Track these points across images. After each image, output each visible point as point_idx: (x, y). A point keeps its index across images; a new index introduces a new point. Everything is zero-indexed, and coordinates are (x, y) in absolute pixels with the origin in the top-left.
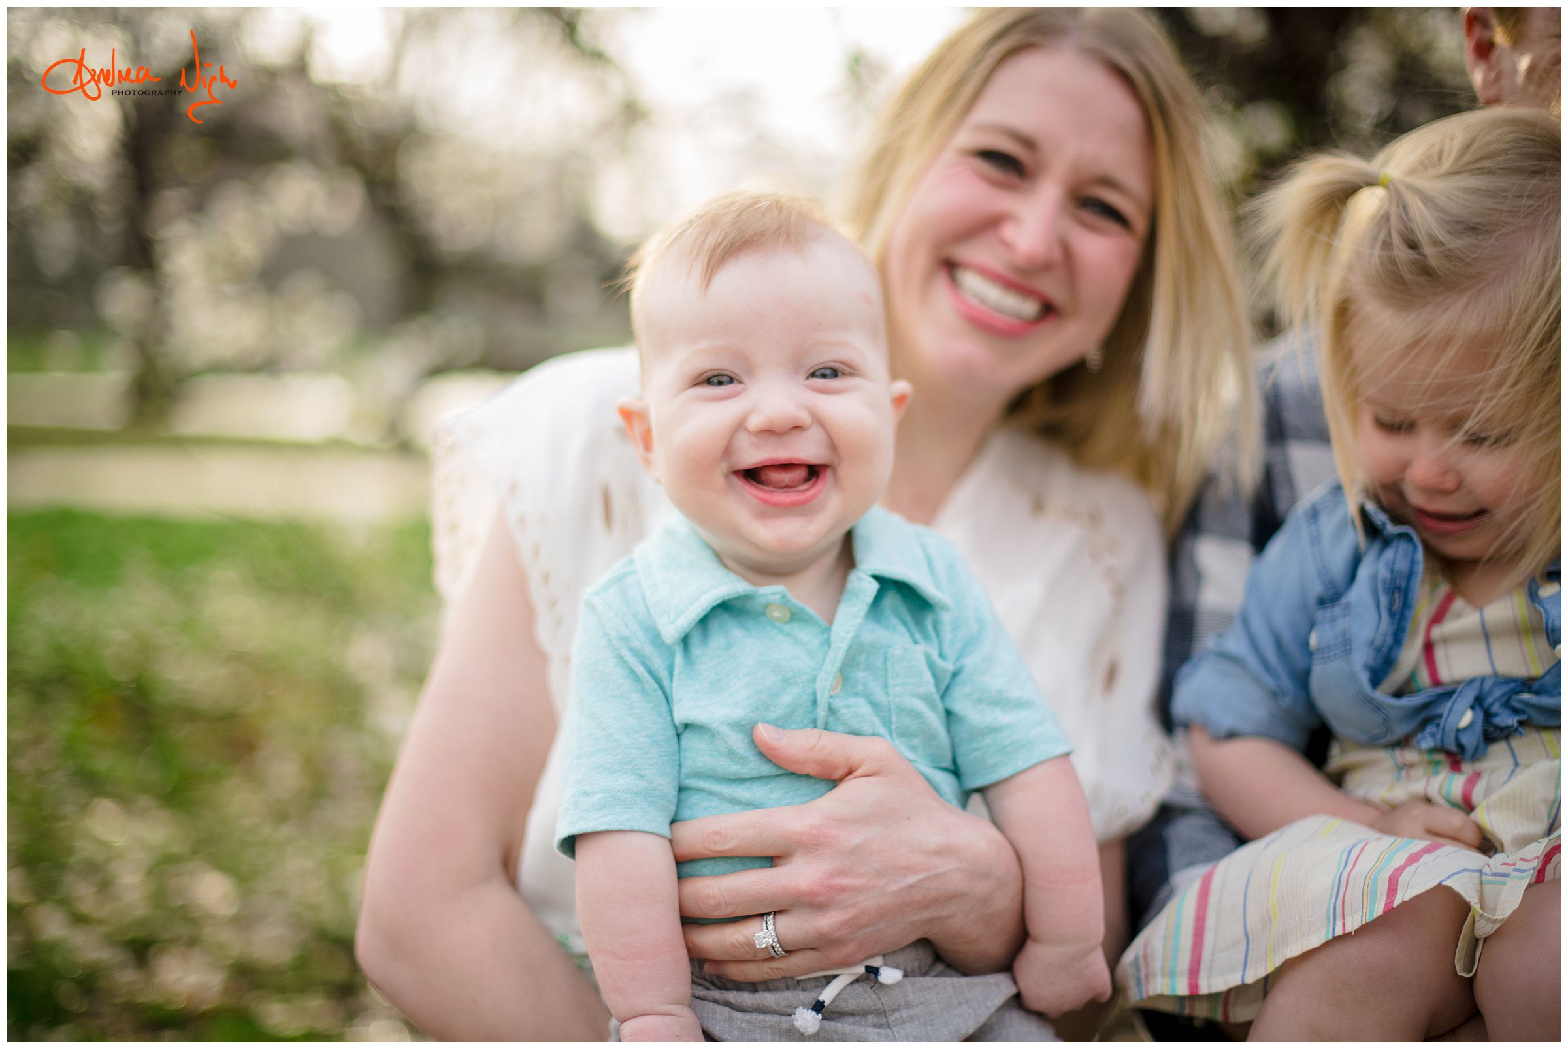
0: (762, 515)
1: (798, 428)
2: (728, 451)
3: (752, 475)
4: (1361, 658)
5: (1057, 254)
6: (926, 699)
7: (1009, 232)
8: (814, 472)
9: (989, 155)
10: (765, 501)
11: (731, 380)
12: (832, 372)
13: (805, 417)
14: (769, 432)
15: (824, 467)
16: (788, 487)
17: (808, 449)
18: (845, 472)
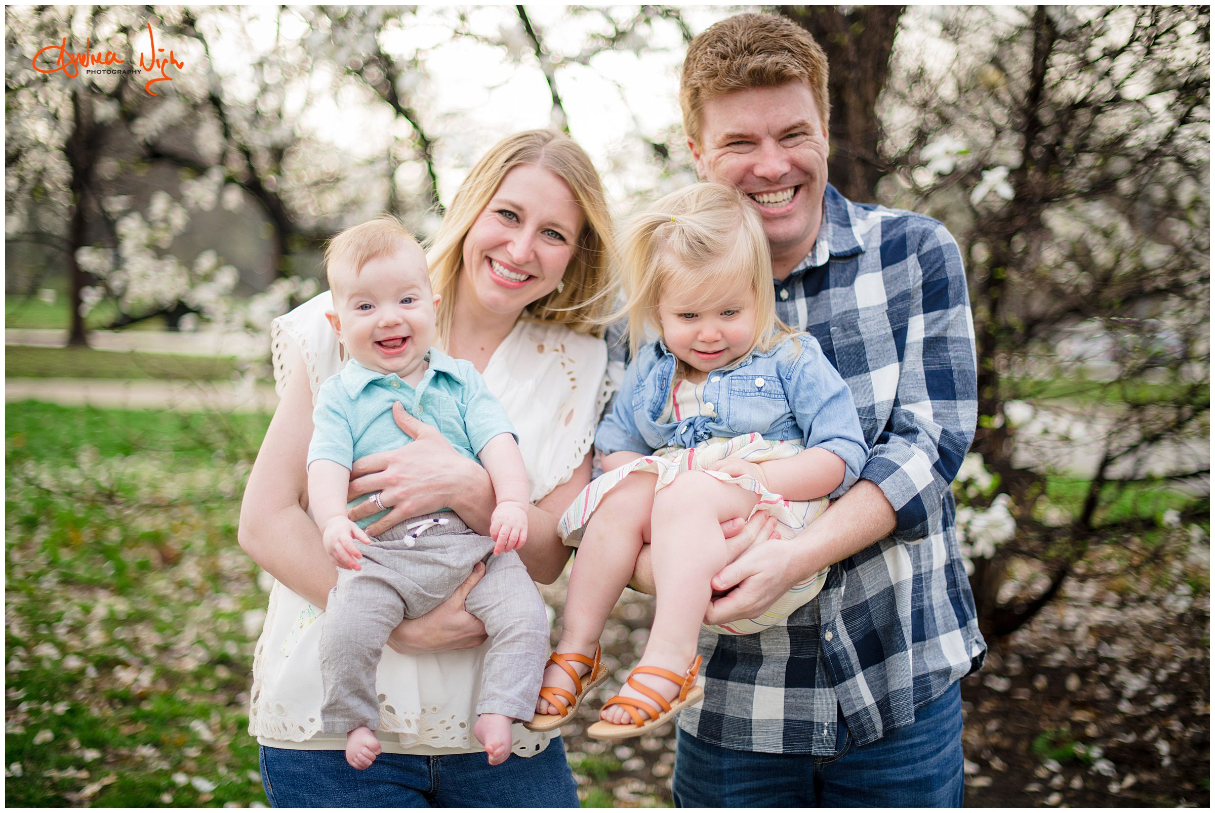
0: (385, 358)
1: (398, 325)
2: (372, 335)
3: (379, 343)
4: (647, 406)
5: (532, 257)
6: (456, 418)
7: (510, 248)
8: (404, 339)
9: (501, 212)
10: (387, 354)
11: (370, 307)
12: (408, 301)
13: (400, 320)
14: (387, 327)
15: (408, 337)
16: (394, 347)
17: (402, 332)
18: (416, 338)
